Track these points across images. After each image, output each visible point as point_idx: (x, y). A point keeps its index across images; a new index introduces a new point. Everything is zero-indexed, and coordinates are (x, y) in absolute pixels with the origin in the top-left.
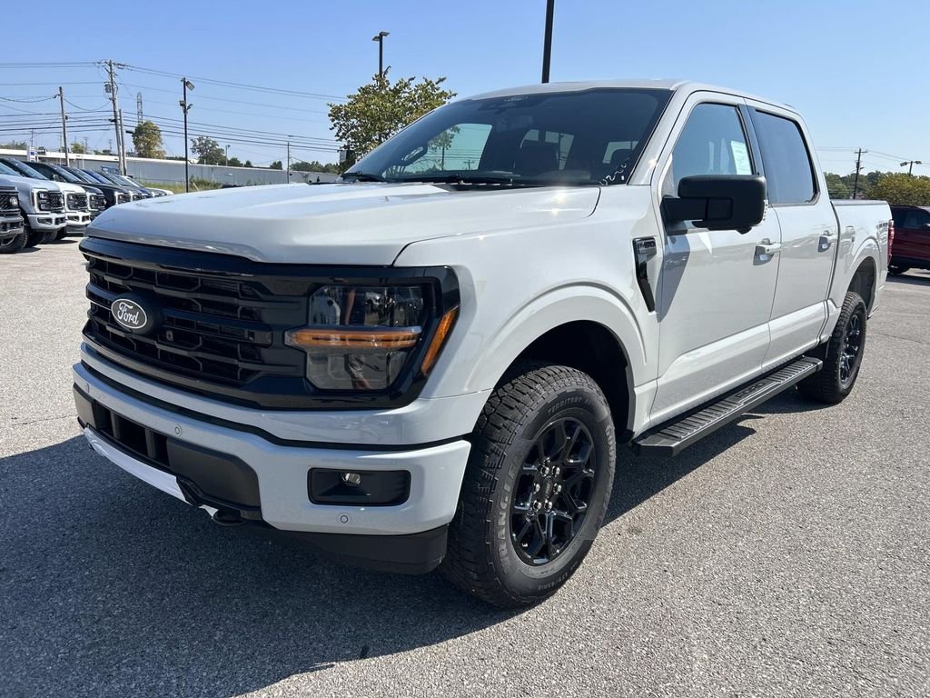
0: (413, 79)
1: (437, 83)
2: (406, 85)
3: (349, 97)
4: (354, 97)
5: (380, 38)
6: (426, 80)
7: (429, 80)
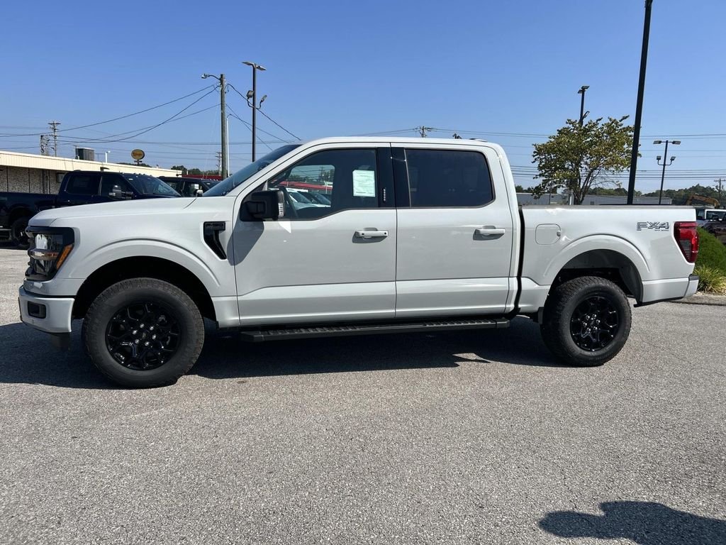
0: (600, 120)
1: (620, 121)
2: (595, 125)
3: (550, 138)
4: (554, 137)
5: (583, 91)
6: (610, 119)
7: (613, 119)
